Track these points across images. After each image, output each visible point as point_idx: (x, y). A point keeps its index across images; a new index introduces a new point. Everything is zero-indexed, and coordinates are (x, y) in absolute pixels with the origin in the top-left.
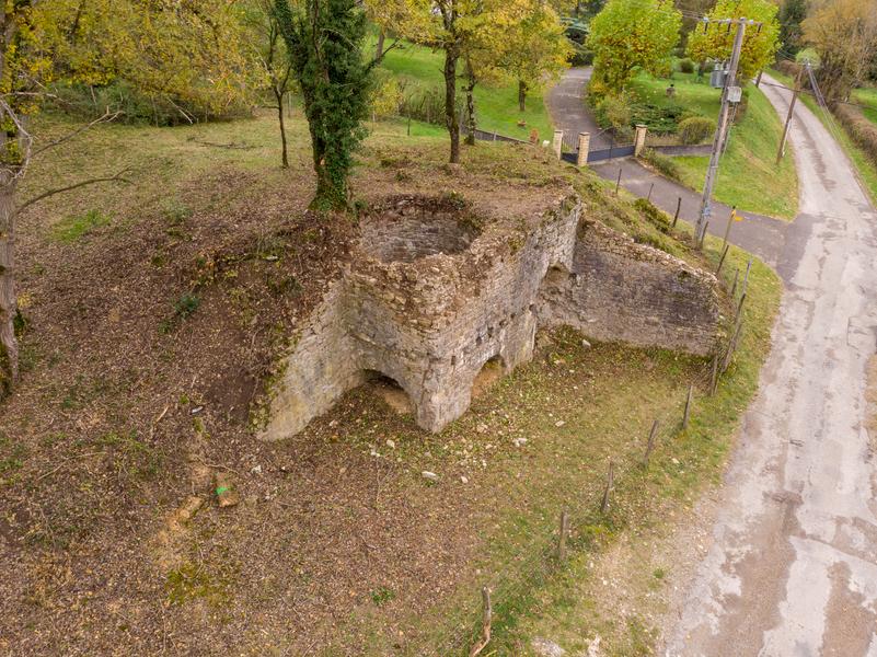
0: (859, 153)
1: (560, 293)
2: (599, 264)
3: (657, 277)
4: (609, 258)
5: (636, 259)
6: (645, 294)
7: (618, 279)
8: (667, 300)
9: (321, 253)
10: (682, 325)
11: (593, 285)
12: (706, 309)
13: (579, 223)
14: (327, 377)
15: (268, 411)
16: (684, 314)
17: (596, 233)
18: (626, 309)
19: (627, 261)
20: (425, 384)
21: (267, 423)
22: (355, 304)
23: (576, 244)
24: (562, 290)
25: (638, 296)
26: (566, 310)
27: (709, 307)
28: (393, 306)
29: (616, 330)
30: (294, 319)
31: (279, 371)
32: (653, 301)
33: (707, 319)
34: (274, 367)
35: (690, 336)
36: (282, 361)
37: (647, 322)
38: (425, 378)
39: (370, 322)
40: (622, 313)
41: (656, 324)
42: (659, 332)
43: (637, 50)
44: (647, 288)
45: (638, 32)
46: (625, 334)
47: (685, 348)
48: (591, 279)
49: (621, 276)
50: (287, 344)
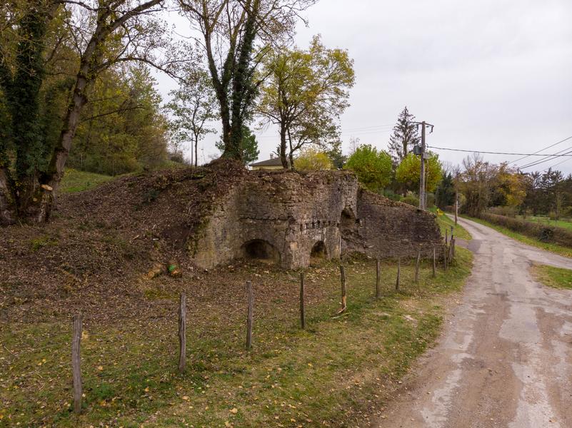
0: (498, 227)
1: (351, 233)
2: (372, 211)
3: (404, 214)
4: (376, 207)
5: (391, 206)
6: (399, 226)
7: (383, 218)
8: (411, 227)
9: (227, 174)
10: (422, 242)
11: (369, 225)
12: (433, 229)
13: (358, 190)
14: (227, 242)
15: (197, 245)
16: (422, 235)
17: (368, 194)
18: (389, 237)
19: (387, 208)
20: (286, 238)
21: (195, 253)
22: (245, 200)
23: (358, 202)
24: (352, 231)
25: (395, 228)
26: (356, 244)
27: (435, 228)
28: (269, 193)
29: (385, 251)
30: (213, 198)
31: (204, 223)
32: (404, 229)
33: (435, 235)
34: (202, 219)
35: (427, 248)
36: (207, 217)
37: (402, 243)
38: (287, 234)
39: (254, 209)
40: (387, 239)
41: (407, 243)
42: (410, 248)
43: (371, 172)
44: (399, 222)
45: (370, 164)
46: (391, 252)
47: (426, 256)
48: (368, 221)
49: (384, 217)
50: (209, 209)
